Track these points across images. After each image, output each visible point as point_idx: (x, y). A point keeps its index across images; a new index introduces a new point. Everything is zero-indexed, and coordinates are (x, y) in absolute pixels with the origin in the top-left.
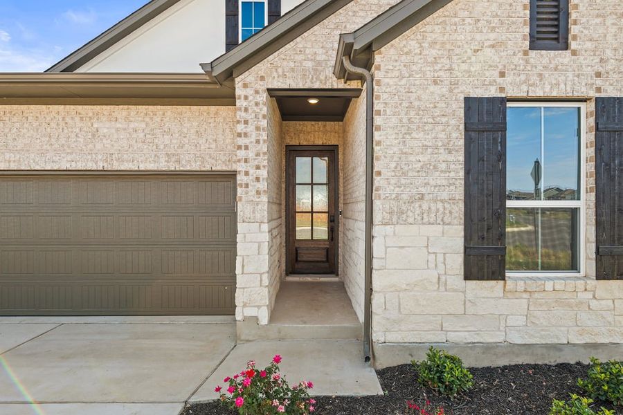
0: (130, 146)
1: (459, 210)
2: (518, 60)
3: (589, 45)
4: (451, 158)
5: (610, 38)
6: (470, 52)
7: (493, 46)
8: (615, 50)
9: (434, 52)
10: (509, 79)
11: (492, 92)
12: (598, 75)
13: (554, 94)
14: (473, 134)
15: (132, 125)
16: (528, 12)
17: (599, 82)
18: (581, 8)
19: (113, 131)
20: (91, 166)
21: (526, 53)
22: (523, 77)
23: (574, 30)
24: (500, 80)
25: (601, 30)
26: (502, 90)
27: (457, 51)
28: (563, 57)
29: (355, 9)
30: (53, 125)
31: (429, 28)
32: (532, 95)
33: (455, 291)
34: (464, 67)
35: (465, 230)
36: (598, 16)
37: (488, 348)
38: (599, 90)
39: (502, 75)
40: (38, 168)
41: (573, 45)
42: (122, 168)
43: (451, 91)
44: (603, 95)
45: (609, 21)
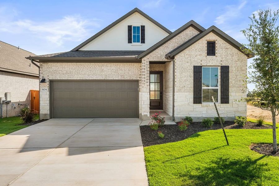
0: (111, 73)
1: (192, 89)
2: (205, 58)
3: (219, 55)
4: (191, 78)
5: (224, 53)
6: (195, 56)
7: (199, 55)
8: (225, 56)
9: (187, 56)
10: (203, 62)
11: (199, 65)
12: (221, 61)
13: (212, 65)
14: (195, 73)
15: (112, 68)
16: (207, 48)
17: (221, 63)
18: (217, 47)
19: (107, 69)
20: (101, 78)
21: (206, 56)
22: (206, 61)
23: (216, 52)
24: (201, 62)
25: (222, 52)
26: (201, 64)
27: (192, 56)
28: (214, 57)
30: (92, 68)
31: (186, 51)
32: (207, 65)
33: (192, 106)
34: (193, 59)
35: (194, 93)
36: (221, 49)
37: (198, 118)
38: (221, 64)
39: (201, 61)
40: (88, 79)
41: (216, 55)
42: (109, 79)
43: (191, 64)
44: (222, 65)
45: (223, 50)
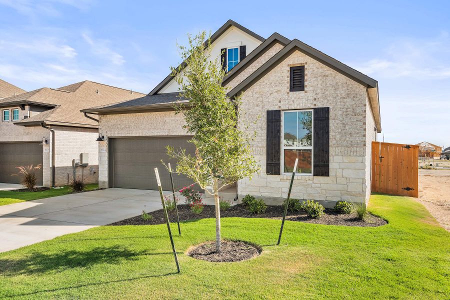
0: (176, 126)
1: (265, 150)
2: (285, 96)
3: (311, 88)
4: (263, 132)
5: (319, 85)
6: (268, 95)
7: (277, 92)
8: (321, 89)
9: (257, 96)
10: (282, 103)
11: (276, 108)
12: (315, 99)
13: (298, 108)
14: (269, 123)
15: (176, 118)
16: (289, 79)
17: (315, 102)
18: (308, 75)
19: (170, 121)
20: (164, 134)
21: (288, 93)
22: (287, 102)
23: (306, 83)
24: (279, 104)
25: (316, 83)
26: (280, 107)
27: (264, 94)
28: (301, 94)
29: (244, 74)
30: (152, 120)
32: (290, 108)
33: (264, 178)
34: (267, 100)
35: (267, 157)
36: (315, 77)
37: (275, 199)
38: (315, 105)
39: (280, 102)
40: (148, 135)
41: (305, 89)
42: (173, 135)
43: (262, 108)
44: (317, 107)
45: (319, 79)
